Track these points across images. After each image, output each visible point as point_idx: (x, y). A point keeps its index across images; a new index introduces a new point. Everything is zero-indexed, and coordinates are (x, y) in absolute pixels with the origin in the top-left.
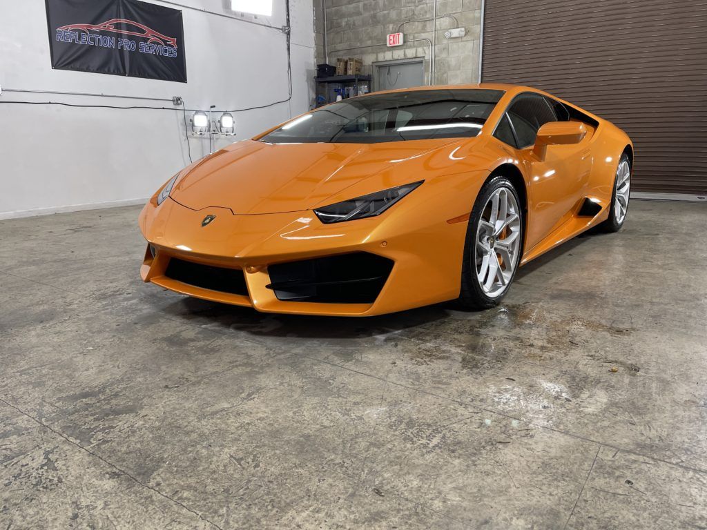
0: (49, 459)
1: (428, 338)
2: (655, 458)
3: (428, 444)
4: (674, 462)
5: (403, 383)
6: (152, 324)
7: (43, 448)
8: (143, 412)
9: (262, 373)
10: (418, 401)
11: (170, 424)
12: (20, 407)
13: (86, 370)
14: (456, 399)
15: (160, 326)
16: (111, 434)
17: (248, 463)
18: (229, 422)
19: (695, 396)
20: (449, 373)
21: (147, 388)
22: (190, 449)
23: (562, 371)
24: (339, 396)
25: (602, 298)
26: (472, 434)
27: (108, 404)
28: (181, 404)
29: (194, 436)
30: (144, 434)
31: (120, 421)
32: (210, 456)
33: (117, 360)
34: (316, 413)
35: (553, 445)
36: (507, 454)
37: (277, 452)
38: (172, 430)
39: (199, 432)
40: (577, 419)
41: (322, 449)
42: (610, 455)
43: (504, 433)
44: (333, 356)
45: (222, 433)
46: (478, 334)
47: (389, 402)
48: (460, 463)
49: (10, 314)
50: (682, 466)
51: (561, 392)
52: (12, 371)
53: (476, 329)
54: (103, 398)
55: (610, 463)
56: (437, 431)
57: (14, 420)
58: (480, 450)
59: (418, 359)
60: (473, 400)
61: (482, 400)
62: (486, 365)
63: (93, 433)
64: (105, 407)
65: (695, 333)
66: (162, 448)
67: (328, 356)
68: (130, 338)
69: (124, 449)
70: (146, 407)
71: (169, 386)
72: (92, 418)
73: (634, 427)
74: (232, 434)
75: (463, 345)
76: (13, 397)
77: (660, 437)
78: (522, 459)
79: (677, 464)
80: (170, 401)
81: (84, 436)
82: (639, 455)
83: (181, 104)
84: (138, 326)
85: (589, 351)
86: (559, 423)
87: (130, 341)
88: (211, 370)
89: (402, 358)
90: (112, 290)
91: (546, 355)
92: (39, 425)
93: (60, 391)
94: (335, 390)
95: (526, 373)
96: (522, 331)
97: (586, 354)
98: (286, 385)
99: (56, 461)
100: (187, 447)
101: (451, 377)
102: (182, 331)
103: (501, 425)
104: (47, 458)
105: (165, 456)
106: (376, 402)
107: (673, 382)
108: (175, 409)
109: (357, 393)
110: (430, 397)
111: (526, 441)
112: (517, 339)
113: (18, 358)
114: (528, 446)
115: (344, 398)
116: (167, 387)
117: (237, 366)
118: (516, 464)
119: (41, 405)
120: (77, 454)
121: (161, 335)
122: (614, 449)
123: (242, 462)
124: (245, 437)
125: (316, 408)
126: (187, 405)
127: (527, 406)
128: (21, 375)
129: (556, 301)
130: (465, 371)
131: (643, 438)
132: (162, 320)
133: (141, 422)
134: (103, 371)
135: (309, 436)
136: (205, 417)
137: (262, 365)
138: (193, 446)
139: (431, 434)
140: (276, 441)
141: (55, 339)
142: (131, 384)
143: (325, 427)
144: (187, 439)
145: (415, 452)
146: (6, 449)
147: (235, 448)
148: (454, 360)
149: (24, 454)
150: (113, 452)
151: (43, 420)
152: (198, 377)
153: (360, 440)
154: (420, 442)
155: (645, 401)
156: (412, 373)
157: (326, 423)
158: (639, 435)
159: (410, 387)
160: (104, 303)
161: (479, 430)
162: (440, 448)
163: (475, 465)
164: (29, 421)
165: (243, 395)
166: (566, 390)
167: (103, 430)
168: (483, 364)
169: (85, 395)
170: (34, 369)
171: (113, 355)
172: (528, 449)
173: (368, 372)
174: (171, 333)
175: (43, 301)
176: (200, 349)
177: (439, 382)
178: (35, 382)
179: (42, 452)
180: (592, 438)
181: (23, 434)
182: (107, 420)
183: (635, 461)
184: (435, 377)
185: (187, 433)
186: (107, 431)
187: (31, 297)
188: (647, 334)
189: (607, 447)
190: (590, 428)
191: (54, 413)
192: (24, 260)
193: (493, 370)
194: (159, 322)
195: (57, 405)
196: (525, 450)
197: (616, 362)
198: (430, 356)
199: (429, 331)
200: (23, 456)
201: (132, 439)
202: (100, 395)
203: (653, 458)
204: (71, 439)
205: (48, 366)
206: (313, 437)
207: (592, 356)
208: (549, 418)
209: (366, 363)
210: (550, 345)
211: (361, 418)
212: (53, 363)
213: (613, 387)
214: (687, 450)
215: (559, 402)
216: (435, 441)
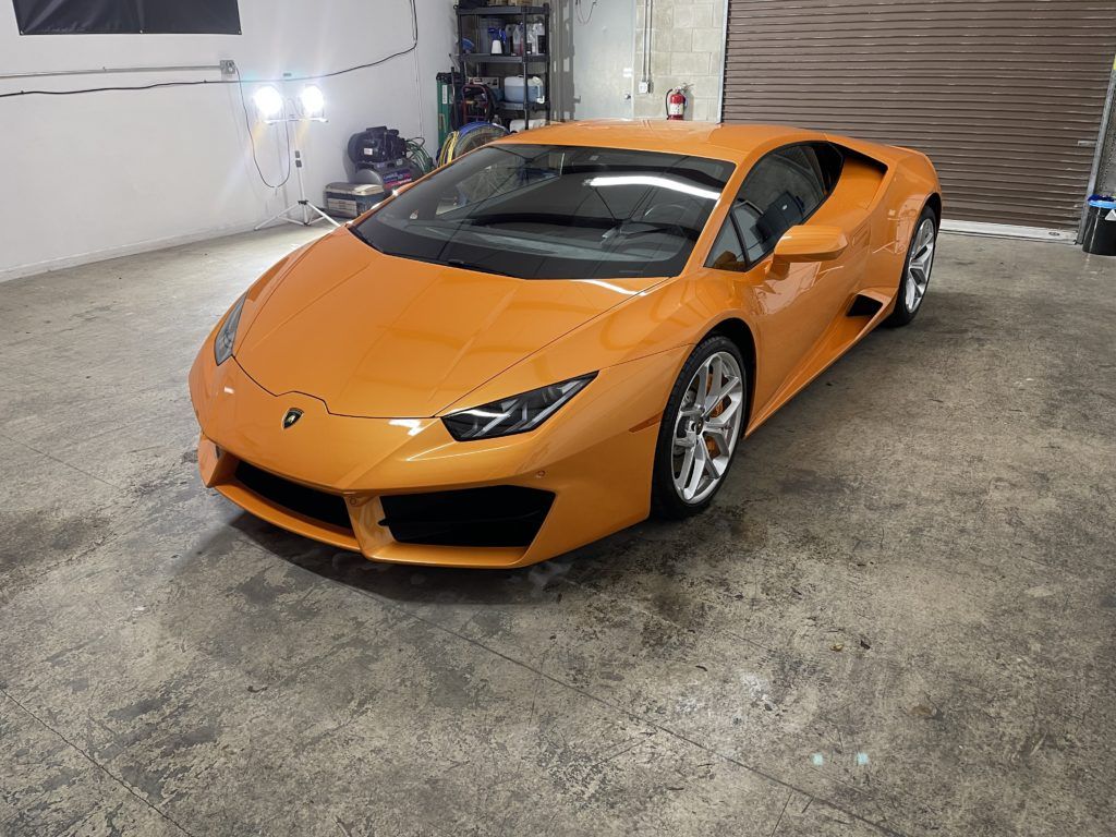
0: (114, 828)
1: (603, 583)
2: (854, 813)
3: (583, 793)
4: (875, 821)
5: (562, 678)
6: (222, 553)
7: (103, 807)
8: (224, 740)
9: (376, 660)
10: (578, 714)
11: (260, 761)
12: (60, 729)
13: (141, 656)
14: (627, 709)
15: (234, 558)
16: (186, 781)
17: (360, 832)
18: (335, 756)
19: (928, 697)
20: (623, 656)
21: (226, 691)
22: (286, 808)
23: (770, 651)
24: (478, 704)
25: (853, 490)
26: (639, 773)
27: (177, 723)
28: (272, 723)
29: (292, 784)
30: (228, 780)
31: (195, 757)
32: (313, 820)
33: (180, 634)
34: (446, 738)
35: (734, 791)
36: (678, 810)
37: (396, 811)
38: (263, 774)
39: (297, 777)
40: (774, 742)
41: (452, 806)
42: (801, 806)
43: (678, 771)
44: (473, 624)
45: (325, 777)
46: (671, 573)
47: (541, 716)
48: (618, 827)
49: (18, 531)
50: (882, 829)
51: (762, 692)
52: (40, 659)
53: (670, 563)
54: (168, 713)
55: (797, 823)
56: (596, 769)
57: (58, 757)
58: (645, 802)
59: (587, 629)
60: (648, 709)
61: (660, 711)
62: (674, 639)
63: (162, 780)
64: (172, 731)
65: (962, 567)
66: (251, 806)
67: (466, 623)
68: (194, 588)
69: (204, 809)
70: (227, 729)
71: (255, 688)
72: (158, 751)
73: (839, 757)
74: (339, 779)
75: (649, 596)
76: (49, 710)
77: (867, 777)
78: (694, 817)
79: (877, 825)
80: (257, 717)
81: (152, 785)
82: (835, 807)
83: (234, 72)
84: (204, 559)
85: (813, 610)
86: (750, 752)
87: (194, 592)
88: (309, 654)
89: (564, 626)
90: (159, 473)
91: (756, 616)
92: (92, 765)
93: (111, 699)
94: (473, 694)
95: (723, 656)
96: (733, 565)
97: (808, 615)
98: (408, 683)
99: (123, 831)
100: (283, 805)
101: (626, 665)
102: (266, 569)
103: (677, 757)
104: (110, 825)
105: (257, 821)
106: (524, 716)
107: (907, 670)
108: (265, 733)
109: (500, 699)
110: (594, 705)
111: (703, 786)
112: (723, 583)
113: (43, 630)
114: (704, 795)
115: (483, 708)
116: (251, 689)
117: (343, 646)
118: (686, 826)
119: (88, 725)
120: (147, 817)
121: (238, 579)
122: (807, 798)
123: (353, 831)
124: (357, 786)
125: (446, 728)
126: (280, 725)
127: (713, 721)
128: (53, 667)
129: (788, 497)
130: (644, 653)
131: (846, 778)
132: (237, 545)
133: (223, 760)
134: (163, 657)
135: (437, 781)
136: (305, 746)
137: (377, 644)
138: (290, 802)
139: (588, 775)
140: (396, 792)
141: (90, 589)
142: (203, 685)
143: (458, 764)
144: (282, 790)
145: (567, 808)
146: (56, 810)
147: (343, 805)
148: (633, 630)
149: (80, 818)
150: (192, 814)
151: (96, 754)
152: (292, 669)
153: (499, 787)
154: (574, 790)
155: (862, 709)
156: (575, 657)
157: (459, 757)
158: (842, 771)
159: (571, 685)
160: (150, 504)
161: (649, 766)
162: (597, 800)
163: (636, 829)
164: (76, 756)
165: (353, 705)
166: (769, 688)
167: (174, 774)
168: (670, 637)
169: (145, 707)
170: (68, 654)
171: (174, 621)
172: (705, 800)
173: (517, 656)
174: (250, 574)
175: (59, 500)
176: (292, 609)
177: (609, 676)
178: (73, 682)
179: (103, 815)
180: (785, 780)
181: (74, 782)
182: (179, 755)
183: (828, 819)
184: (604, 665)
185: (282, 780)
186: (180, 775)
187: (41, 491)
188: (897, 569)
189: (798, 794)
190: (787, 761)
191: (108, 741)
192: (19, 398)
193: (683, 648)
194: (232, 548)
195: (109, 726)
196: (701, 803)
197: (842, 630)
198: (601, 621)
199: (606, 567)
200: (79, 823)
201: (213, 790)
202: (164, 707)
203: (850, 813)
204: (136, 790)
205: (87, 647)
206: (441, 783)
207: (814, 619)
208: (739, 741)
209: (515, 636)
210: (764, 596)
211: (502, 747)
212: (94, 640)
213: (829, 680)
214: (894, 799)
215: (755, 712)
216: (592, 789)
